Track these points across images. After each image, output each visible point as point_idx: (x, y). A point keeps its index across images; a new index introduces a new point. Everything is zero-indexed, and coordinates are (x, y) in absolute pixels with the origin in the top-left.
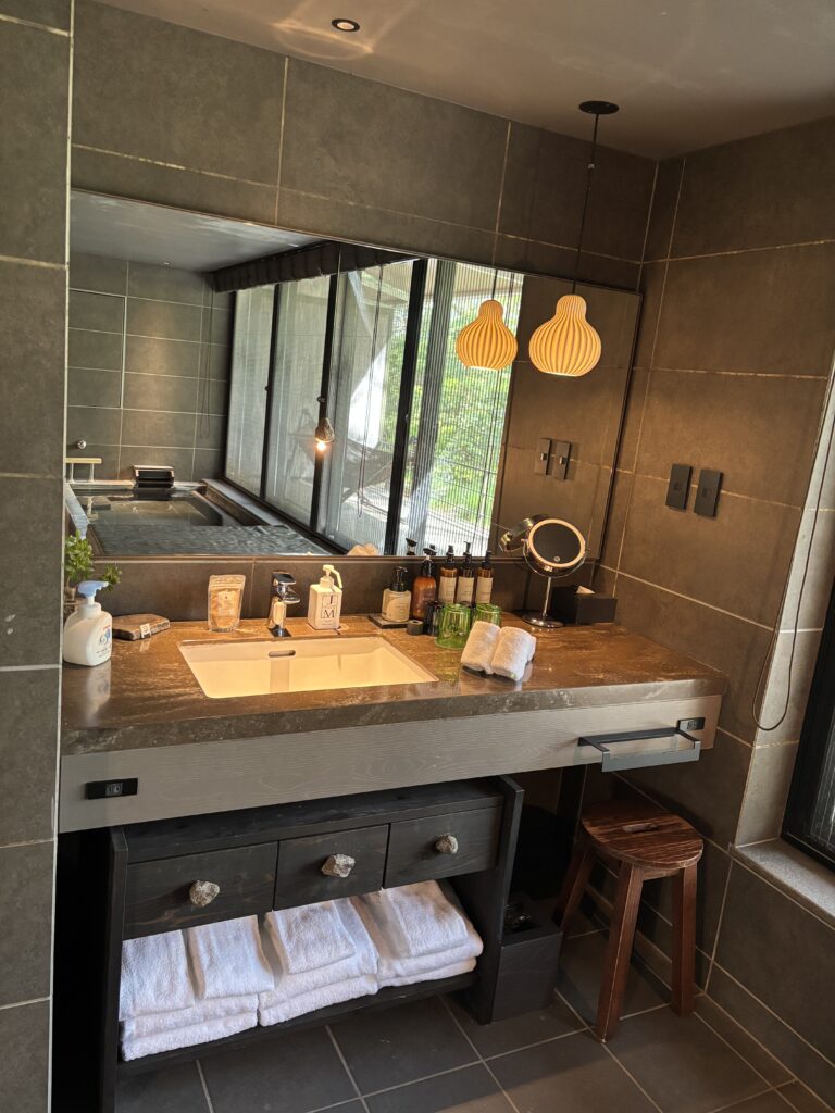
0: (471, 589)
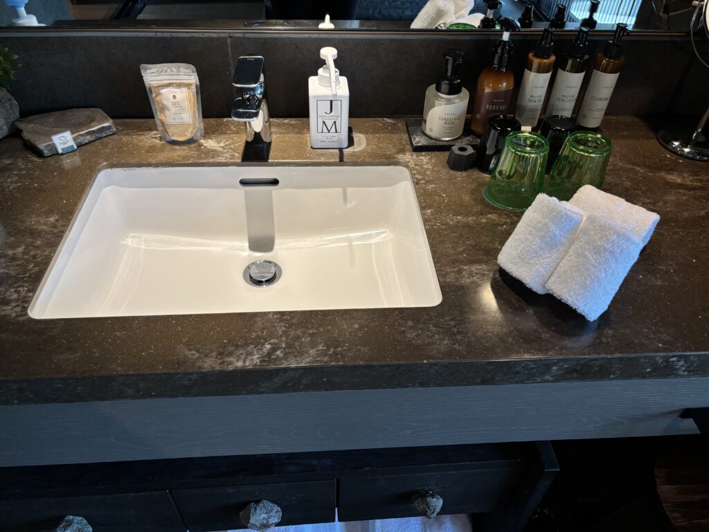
0: (575, 92)
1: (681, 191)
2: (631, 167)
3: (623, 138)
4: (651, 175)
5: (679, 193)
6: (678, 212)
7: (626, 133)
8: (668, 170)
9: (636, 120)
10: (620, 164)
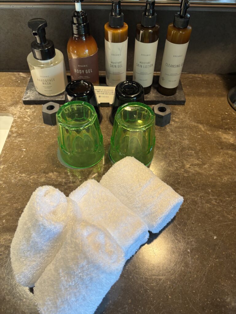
1: (230, 152)
2: (196, 124)
3: (200, 95)
4: (210, 133)
5: (227, 154)
6: (219, 176)
7: (204, 91)
8: (226, 129)
9: (217, 78)
10: (188, 121)
